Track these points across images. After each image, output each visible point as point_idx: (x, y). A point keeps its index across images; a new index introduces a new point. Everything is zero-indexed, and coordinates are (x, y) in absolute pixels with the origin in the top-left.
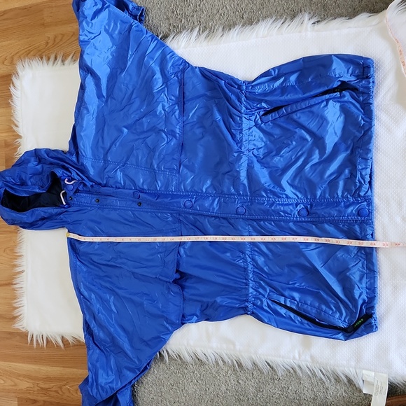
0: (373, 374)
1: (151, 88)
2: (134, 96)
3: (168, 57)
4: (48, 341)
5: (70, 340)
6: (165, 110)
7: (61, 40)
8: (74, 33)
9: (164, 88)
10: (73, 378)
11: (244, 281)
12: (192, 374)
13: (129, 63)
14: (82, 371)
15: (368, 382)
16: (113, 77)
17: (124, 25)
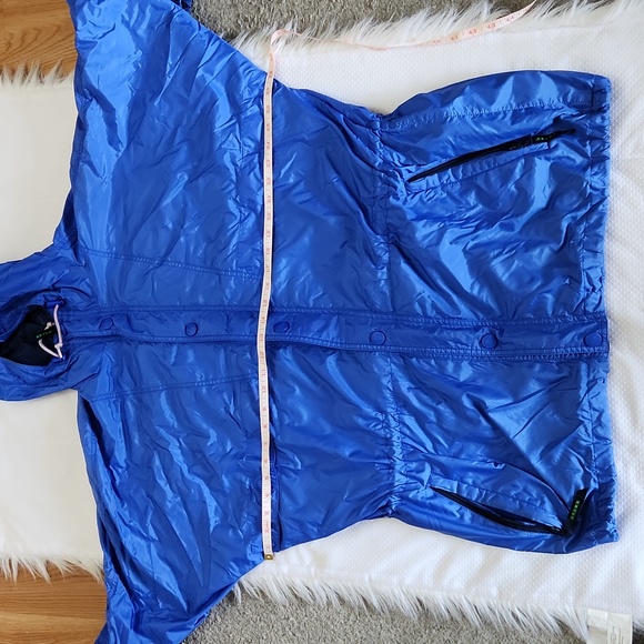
0: (606, 614)
1: (211, 125)
2: (177, 140)
3: (241, 70)
4: (21, 570)
5: (62, 567)
6: (235, 164)
7: (35, 39)
8: (59, 27)
9: (234, 124)
10: (66, 634)
11: (386, 461)
12: (284, 622)
13: (169, 80)
14: (82, 620)
15: (597, 629)
16: (138, 106)
17: (159, 13)
